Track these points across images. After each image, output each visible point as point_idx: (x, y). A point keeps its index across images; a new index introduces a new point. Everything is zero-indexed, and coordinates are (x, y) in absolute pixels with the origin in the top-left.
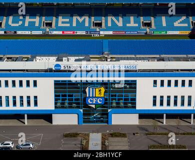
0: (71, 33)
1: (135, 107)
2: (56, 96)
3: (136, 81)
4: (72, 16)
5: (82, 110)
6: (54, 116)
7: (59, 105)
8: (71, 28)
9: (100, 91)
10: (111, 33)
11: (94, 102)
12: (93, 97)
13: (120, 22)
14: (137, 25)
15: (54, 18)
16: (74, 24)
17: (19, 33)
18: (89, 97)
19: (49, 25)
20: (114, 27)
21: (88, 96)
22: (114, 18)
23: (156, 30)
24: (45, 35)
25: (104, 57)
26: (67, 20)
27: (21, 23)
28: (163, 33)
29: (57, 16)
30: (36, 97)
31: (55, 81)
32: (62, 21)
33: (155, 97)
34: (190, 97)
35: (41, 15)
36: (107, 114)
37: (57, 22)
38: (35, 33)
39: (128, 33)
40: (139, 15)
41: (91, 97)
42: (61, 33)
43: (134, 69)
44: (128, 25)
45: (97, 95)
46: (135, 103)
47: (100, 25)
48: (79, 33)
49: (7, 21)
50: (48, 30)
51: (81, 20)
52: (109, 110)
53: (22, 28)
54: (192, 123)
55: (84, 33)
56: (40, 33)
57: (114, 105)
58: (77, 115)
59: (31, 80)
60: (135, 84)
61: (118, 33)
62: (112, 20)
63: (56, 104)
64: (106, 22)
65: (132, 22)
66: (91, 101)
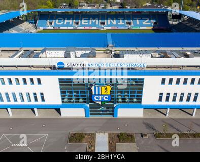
0: (88, 28)
1: (141, 102)
2: (62, 92)
3: (143, 79)
4: (89, 19)
5: (88, 105)
6: (62, 110)
7: (66, 100)
8: (88, 25)
9: (106, 89)
10: (110, 28)
11: (100, 99)
12: (99, 95)
13: (114, 22)
14: (123, 24)
15: (80, 21)
16: (90, 23)
17: (61, 28)
18: (95, 95)
19: (77, 23)
20: (111, 25)
21: (93, 93)
22: (111, 20)
23: (134, 26)
24: (75, 29)
25: (109, 50)
26: (87, 21)
27: (62, 22)
28: (138, 28)
29: (81, 19)
30: (42, 94)
31: (59, 79)
32: (84, 22)
33: (161, 94)
34: (197, 94)
35: (73, 19)
36: (113, 108)
37: (81, 22)
38: (69, 28)
39: (119, 28)
40: (124, 19)
41: (97, 95)
42: (83, 28)
43: (142, 67)
44: (119, 24)
45: (103, 93)
46: (141, 99)
47: (104, 24)
48: (93, 28)
49: (55, 22)
50: (76, 26)
51: (94, 21)
52: (115, 105)
53: (63, 25)
54: (194, 115)
55: (95, 28)
56: (72, 28)
57: (120, 100)
58: (83, 109)
59: (35, 78)
60: (143, 82)
61: (113, 28)
62: (110, 21)
63: (63, 99)
64: (107, 22)
65: (121, 22)
66: (97, 98)
